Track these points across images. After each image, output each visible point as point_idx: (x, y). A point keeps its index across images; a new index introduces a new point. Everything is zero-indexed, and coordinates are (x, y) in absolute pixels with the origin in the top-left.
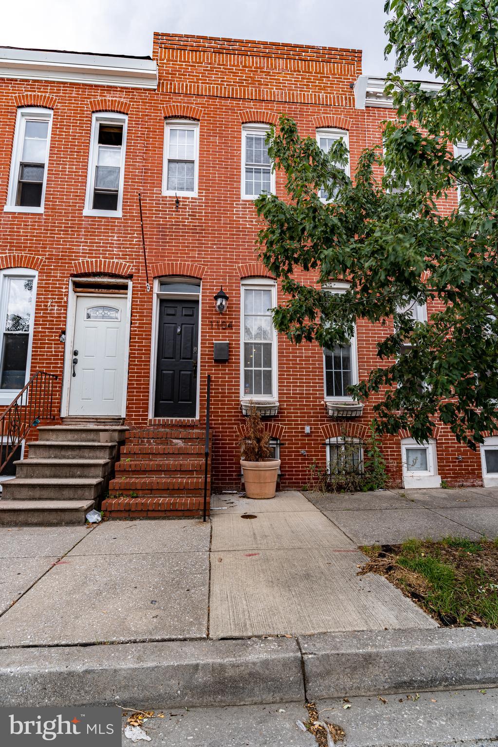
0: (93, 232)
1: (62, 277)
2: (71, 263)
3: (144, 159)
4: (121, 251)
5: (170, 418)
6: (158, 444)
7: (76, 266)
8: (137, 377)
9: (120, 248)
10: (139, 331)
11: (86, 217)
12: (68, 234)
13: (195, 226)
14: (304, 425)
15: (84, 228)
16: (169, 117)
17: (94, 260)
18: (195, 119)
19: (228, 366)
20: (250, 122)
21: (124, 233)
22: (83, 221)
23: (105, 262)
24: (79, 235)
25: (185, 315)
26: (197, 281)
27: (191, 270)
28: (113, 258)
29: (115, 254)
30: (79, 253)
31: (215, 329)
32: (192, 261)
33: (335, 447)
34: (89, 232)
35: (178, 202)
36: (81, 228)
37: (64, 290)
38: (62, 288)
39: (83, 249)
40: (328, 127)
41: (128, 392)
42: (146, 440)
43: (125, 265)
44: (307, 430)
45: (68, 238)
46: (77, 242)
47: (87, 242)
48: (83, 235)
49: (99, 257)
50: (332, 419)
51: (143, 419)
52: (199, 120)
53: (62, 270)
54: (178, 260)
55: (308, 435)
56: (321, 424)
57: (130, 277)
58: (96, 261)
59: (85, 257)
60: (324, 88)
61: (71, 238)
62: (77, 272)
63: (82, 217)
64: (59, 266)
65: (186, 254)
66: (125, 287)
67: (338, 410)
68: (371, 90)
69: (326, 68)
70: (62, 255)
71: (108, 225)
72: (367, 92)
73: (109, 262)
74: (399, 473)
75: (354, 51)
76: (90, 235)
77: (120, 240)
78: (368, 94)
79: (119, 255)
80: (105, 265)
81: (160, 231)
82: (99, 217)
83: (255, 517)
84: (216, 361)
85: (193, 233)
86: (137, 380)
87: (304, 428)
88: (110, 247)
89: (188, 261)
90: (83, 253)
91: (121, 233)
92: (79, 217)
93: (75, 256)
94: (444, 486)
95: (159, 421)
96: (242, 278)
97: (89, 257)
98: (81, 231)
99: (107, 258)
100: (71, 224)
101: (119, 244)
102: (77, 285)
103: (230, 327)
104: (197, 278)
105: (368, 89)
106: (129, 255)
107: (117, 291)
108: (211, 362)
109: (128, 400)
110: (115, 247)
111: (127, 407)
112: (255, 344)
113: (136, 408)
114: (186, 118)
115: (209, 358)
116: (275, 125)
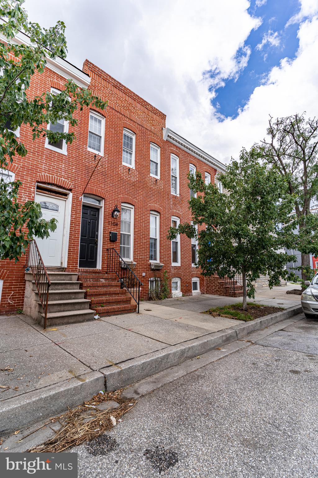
0: (50, 159)
1: (31, 181)
2: (37, 174)
3: (79, 127)
4: (66, 174)
5: (89, 268)
6: (94, 281)
7: (40, 176)
8: (73, 245)
9: (66, 172)
10: (75, 221)
11: (46, 148)
12: (35, 156)
13: (103, 171)
14: (142, 272)
15: (45, 155)
16: (92, 109)
17: (51, 175)
18: (103, 115)
19: (115, 244)
20: (126, 128)
21: (68, 165)
22: (44, 150)
23: (57, 178)
24: (42, 158)
25: (92, 215)
26: (99, 199)
27: (101, 193)
28: (62, 177)
29: (63, 175)
30: (42, 169)
31: (110, 225)
32: (101, 189)
33: (152, 282)
34: (48, 158)
35: (95, 156)
36: (43, 154)
37: (32, 190)
38: (31, 188)
39: (44, 168)
40: (154, 143)
41: (68, 254)
42: (88, 279)
43: (68, 183)
44: (144, 274)
45: (35, 158)
46: (40, 162)
47: (47, 164)
48: (44, 159)
49: (54, 175)
50: (153, 270)
51: (75, 269)
52: (105, 117)
53: (31, 177)
54: (94, 187)
55: (144, 277)
56: (148, 272)
57: (70, 190)
58: (52, 177)
59: (46, 172)
60: (154, 125)
61: (37, 158)
62: (41, 180)
63: (44, 148)
64: (29, 174)
65: (99, 184)
66: (66, 195)
67: (155, 266)
68: (170, 135)
69: (155, 116)
70: (31, 168)
71: (59, 158)
72: (168, 135)
73: (60, 179)
74: (170, 293)
75: (164, 114)
76: (49, 160)
77: (66, 168)
78: (168, 136)
79: (65, 176)
80: (57, 180)
81: (86, 169)
82: (54, 151)
83: (151, 310)
84: (111, 241)
85: (102, 175)
86: (73, 248)
87: (142, 274)
88: (60, 170)
89: (99, 188)
90: (44, 170)
91: (66, 164)
92: (42, 147)
93: (40, 170)
94: (183, 296)
95: (84, 269)
96: (122, 202)
97: (48, 173)
98: (44, 156)
99: (58, 176)
100: (37, 150)
101: (65, 170)
102: (38, 188)
103: (117, 225)
104: (101, 197)
105: (169, 134)
106: (70, 178)
107: (61, 196)
108: (108, 241)
109: (68, 258)
110: (63, 171)
111: (68, 262)
112: (124, 234)
113: (72, 262)
114: (101, 114)
115: (107, 239)
116: (136, 134)
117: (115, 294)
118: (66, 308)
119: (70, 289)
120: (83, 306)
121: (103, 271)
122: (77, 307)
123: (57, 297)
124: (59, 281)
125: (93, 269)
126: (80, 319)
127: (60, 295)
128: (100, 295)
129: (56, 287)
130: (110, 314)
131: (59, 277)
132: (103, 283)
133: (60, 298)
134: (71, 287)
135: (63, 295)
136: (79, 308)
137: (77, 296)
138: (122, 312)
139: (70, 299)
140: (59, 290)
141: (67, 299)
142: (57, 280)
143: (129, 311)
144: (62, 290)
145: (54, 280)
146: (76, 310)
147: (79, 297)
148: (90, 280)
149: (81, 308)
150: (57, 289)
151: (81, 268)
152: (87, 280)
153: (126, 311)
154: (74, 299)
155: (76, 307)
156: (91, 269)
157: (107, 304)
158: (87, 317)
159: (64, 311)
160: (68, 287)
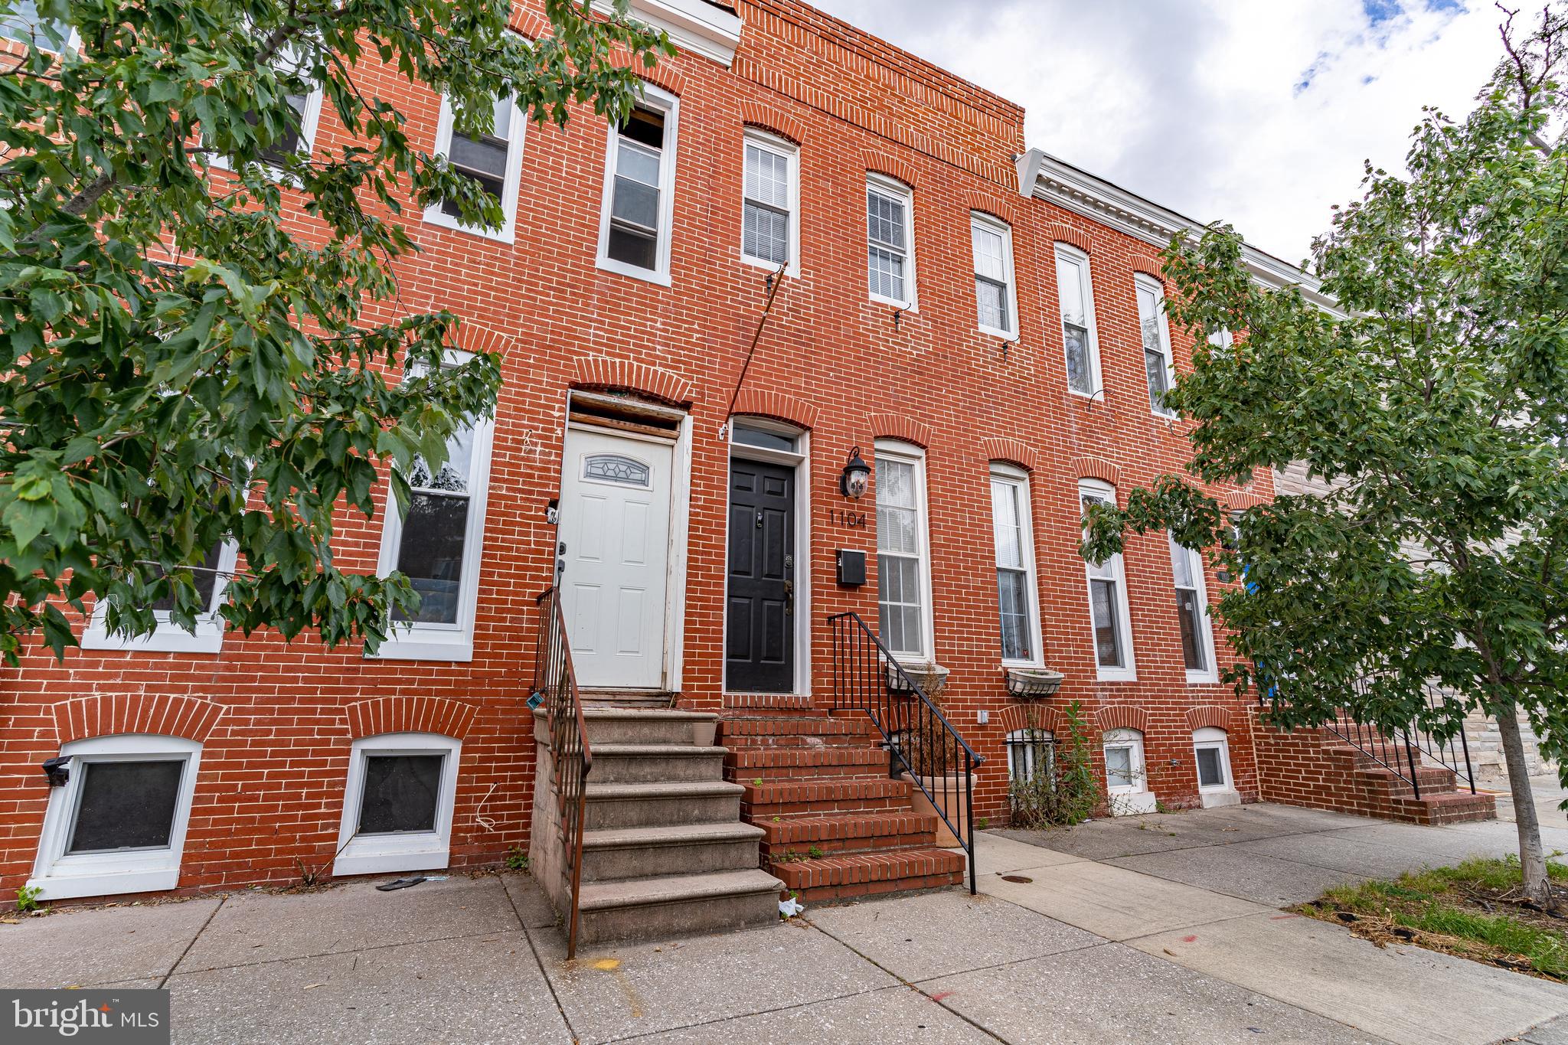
0: (615, 304)
1: (551, 385)
2: (571, 360)
3: (711, 188)
4: (670, 353)
5: (764, 695)
6: (781, 747)
7: (580, 367)
8: (702, 607)
9: (668, 345)
10: (704, 515)
11: (601, 271)
12: (565, 299)
13: (799, 330)
14: (976, 708)
15: (598, 293)
16: (751, 124)
17: (618, 360)
18: (791, 139)
19: (860, 597)
20: (877, 171)
21: (675, 319)
22: (595, 277)
23: (639, 368)
24: (588, 305)
25: (769, 492)
26: (791, 430)
27: (795, 410)
28: (654, 364)
29: (657, 357)
30: (588, 341)
31: (837, 525)
32: (796, 394)
33: (1016, 746)
34: (607, 302)
35: (769, 280)
36: (592, 291)
37: (556, 414)
38: (553, 408)
39: (596, 335)
40: (985, 212)
41: (686, 638)
42: (759, 738)
43: (678, 381)
44: (983, 716)
45: (564, 306)
46: (582, 317)
47: (603, 323)
48: (595, 306)
49: (628, 358)
50: (1018, 697)
51: (713, 696)
52: (799, 144)
53: (554, 371)
54: (772, 389)
55: (982, 727)
56: (1000, 708)
57: (686, 406)
58: (622, 364)
59: (601, 352)
60: (979, 150)
61: (570, 307)
62: (583, 378)
63: (593, 270)
64: (546, 361)
65: (785, 378)
66: (672, 424)
67: (1030, 682)
68: (1046, 174)
69: (980, 119)
70: (552, 340)
71: (645, 298)
72: (1040, 176)
73: (648, 370)
74: (1104, 796)
75: (1015, 107)
76: (610, 310)
77: (667, 331)
78: (1039, 179)
79: (666, 359)
80: (639, 375)
81: (740, 329)
82: (627, 278)
83: (1029, 880)
84: (842, 585)
85: (795, 342)
86: (701, 615)
87: (975, 715)
88: (648, 340)
89: (789, 392)
90: (595, 343)
91: (669, 317)
92: (588, 269)
93: (580, 347)
94: (1161, 810)
95: (745, 698)
96: (877, 438)
97: (608, 354)
98: (591, 298)
99: (642, 361)
100: (572, 279)
101: (666, 338)
102: (577, 406)
103: (862, 523)
104: (797, 424)
105: (1041, 172)
106: (685, 363)
107: (654, 429)
108: (832, 587)
109: (685, 655)
110: (659, 343)
111: (685, 671)
112: (891, 558)
113: (700, 671)
114: (782, 135)
115: (828, 580)
116: (913, 188)
117: (868, 801)
118: (666, 861)
119: (687, 780)
120: (733, 853)
121: (818, 706)
122: (708, 857)
123: (633, 812)
124: (649, 743)
125: (779, 695)
126: (720, 913)
127: (646, 806)
128: (804, 804)
129: (634, 770)
130: (848, 893)
131: (646, 730)
132: (817, 755)
133: (643, 816)
134: (690, 772)
135: (655, 804)
136: (718, 865)
137: (711, 808)
138: (901, 885)
139: (686, 821)
140: (645, 781)
141: (672, 823)
142: (641, 743)
143: (932, 882)
144: (656, 781)
145: (629, 742)
146: (704, 872)
147: (720, 815)
148: (764, 743)
149: (727, 864)
150: (636, 780)
151: (733, 694)
152: (754, 742)
153: (920, 883)
154: (700, 821)
155: (703, 857)
156: (772, 695)
157: (836, 844)
158: (749, 908)
159: (655, 875)
160: (680, 768)
